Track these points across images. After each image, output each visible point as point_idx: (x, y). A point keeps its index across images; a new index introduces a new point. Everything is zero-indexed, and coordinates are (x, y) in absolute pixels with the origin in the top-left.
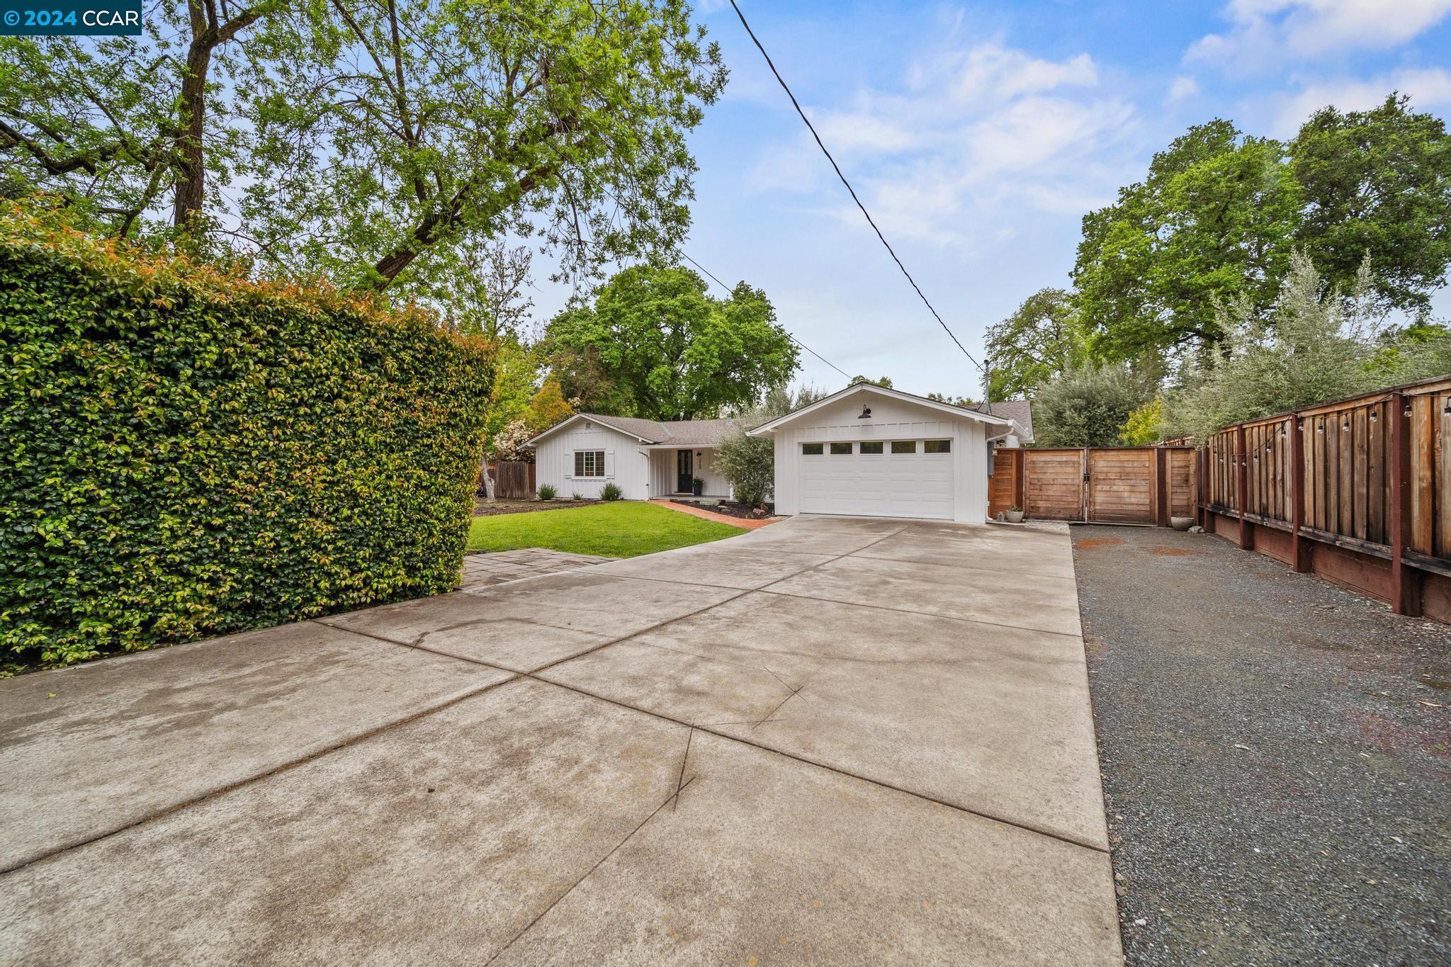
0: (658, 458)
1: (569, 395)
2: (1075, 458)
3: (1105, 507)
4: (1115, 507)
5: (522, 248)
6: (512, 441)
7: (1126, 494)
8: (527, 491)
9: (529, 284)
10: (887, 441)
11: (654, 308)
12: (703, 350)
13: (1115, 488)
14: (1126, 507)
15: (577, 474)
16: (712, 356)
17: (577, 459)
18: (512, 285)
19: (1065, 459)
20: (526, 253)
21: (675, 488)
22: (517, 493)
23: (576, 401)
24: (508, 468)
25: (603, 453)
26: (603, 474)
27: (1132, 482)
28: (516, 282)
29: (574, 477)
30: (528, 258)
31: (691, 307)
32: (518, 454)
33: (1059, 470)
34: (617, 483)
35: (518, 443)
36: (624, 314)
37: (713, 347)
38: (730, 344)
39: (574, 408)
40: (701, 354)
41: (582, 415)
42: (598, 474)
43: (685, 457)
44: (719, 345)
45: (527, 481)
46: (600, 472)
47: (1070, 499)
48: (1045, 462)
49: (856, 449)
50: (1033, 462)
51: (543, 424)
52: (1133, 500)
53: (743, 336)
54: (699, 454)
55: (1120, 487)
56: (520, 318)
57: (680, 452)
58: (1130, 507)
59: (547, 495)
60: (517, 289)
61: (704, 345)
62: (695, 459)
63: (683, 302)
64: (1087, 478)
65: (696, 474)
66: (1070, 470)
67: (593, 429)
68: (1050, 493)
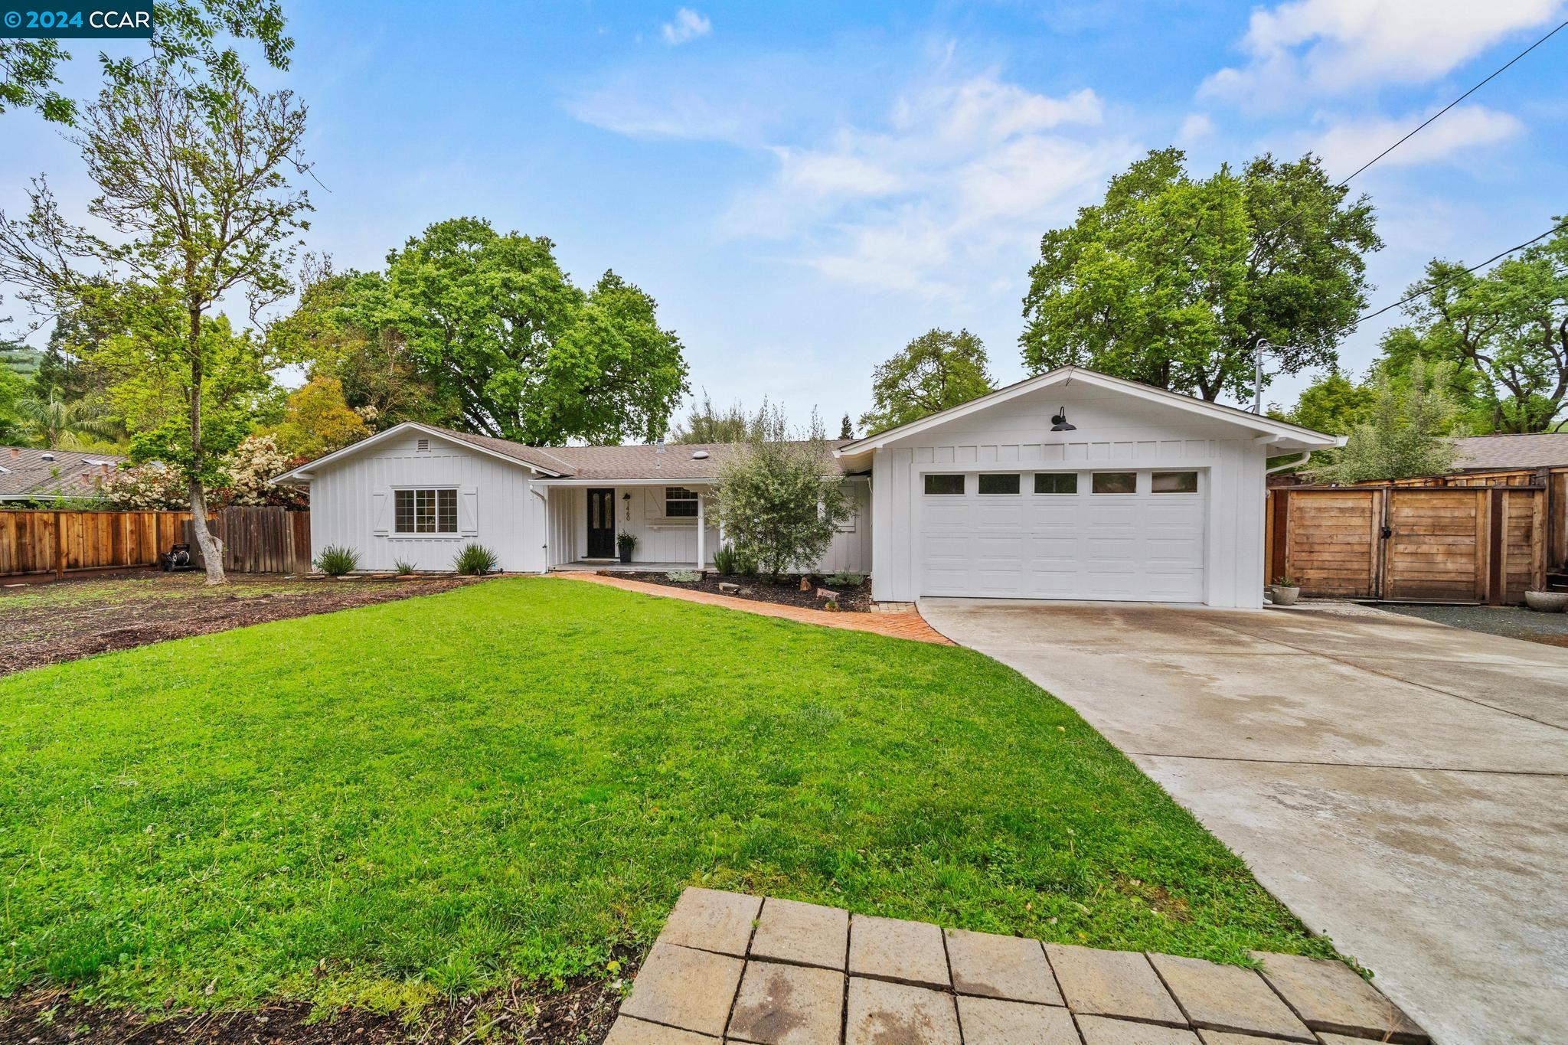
0: (559, 500)
1: (355, 401)
2: (1366, 504)
3: (1407, 576)
4: (1423, 576)
5: (284, 96)
6: (250, 472)
7: (1440, 558)
8: (291, 559)
9: (301, 169)
10: (1085, 472)
11: (497, 283)
12: (576, 351)
13: (1424, 548)
14: (1439, 577)
15: (399, 529)
16: (588, 361)
17: (399, 503)
18: (262, 160)
19: (1350, 504)
20: (293, 106)
21: (582, 549)
22: (268, 563)
23: (371, 411)
24: (247, 518)
25: (453, 493)
26: (454, 529)
27: (1450, 540)
28: (273, 157)
29: (392, 533)
30: (299, 116)
31: (554, 289)
32: (262, 493)
33: (1342, 521)
34: (486, 543)
35: (264, 474)
36: (447, 287)
37: (589, 348)
38: (614, 347)
39: (366, 422)
40: (573, 356)
41: (413, 425)
42: (443, 529)
43: (601, 501)
44: (598, 347)
45: (291, 541)
46: (449, 523)
47: (1356, 566)
48: (1319, 509)
49: (1027, 485)
50: (1300, 509)
51: (311, 444)
52: (1450, 566)
53: (631, 337)
54: (627, 497)
55: (1432, 546)
56: (283, 226)
57: (591, 492)
58: (1445, 577)
59: (338, 566)
60: (276, 168)
61: (575, 344)
62: (620, 504)
63: (543, 280)
64: (1386, 533)
65: (622, 528)
66: (1357, 521)
67: (433, 451)
68: (1327, 556)
